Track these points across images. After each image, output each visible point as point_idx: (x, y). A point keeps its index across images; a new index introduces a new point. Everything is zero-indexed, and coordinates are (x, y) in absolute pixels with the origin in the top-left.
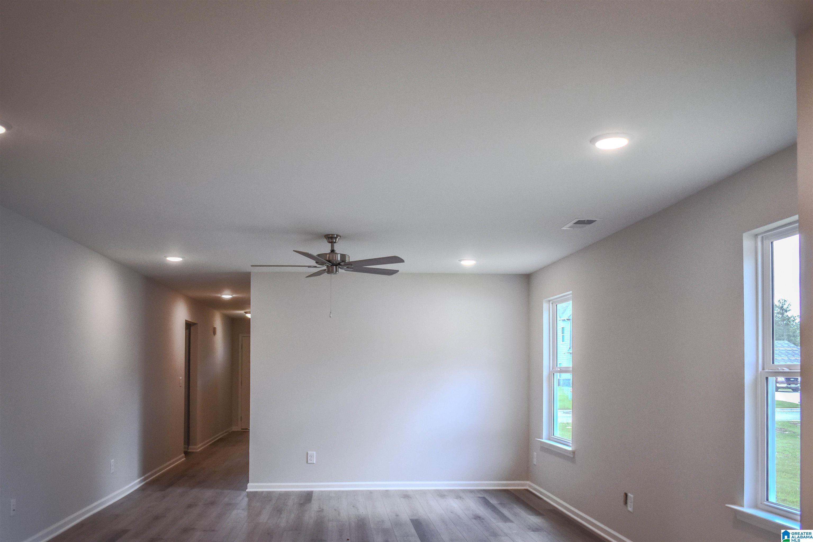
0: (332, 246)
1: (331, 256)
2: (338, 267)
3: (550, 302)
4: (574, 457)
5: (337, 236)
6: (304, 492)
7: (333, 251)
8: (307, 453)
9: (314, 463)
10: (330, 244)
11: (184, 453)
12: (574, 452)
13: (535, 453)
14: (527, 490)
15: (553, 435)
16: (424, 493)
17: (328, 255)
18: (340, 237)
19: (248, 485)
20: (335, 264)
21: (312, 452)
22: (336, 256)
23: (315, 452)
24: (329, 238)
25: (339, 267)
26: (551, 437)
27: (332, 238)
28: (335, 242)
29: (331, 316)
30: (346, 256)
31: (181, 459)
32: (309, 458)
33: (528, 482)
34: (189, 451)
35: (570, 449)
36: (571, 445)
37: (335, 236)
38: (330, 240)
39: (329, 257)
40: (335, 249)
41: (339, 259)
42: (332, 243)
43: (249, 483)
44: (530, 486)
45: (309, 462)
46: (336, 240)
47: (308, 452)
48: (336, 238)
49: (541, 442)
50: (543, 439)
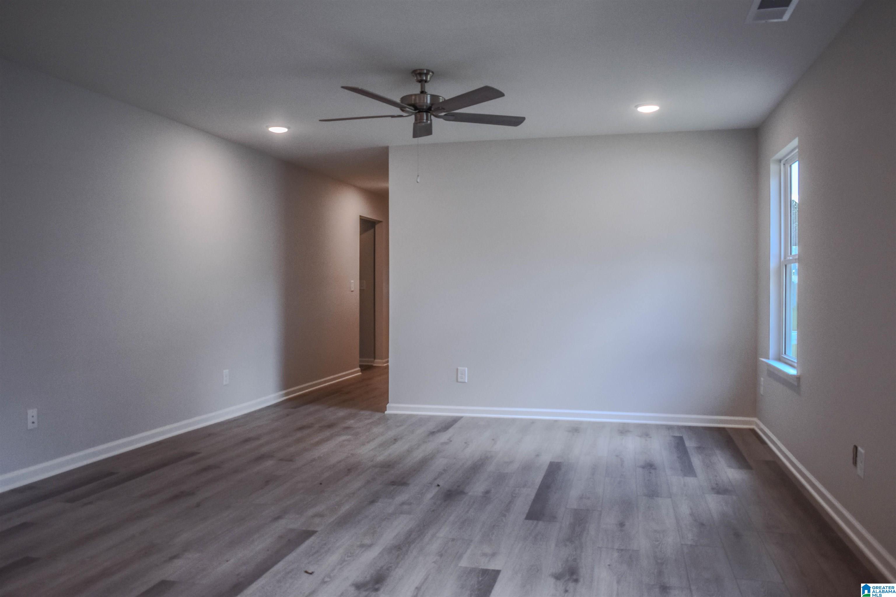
0: (423, 87)
1: (417, 98)
2: (429, 114)
3: (781, 162)
4: (799, 386)
5: (428, 71)
6: (448, 417)
7: (423, 92)
8: (457, 369)
9: (465, 382)
10: (419, 85)
11: (361, 366)
12: (798, 378)
13: (762, 379)
14: (753, 431)
15: (785, 353)
16: (601, 426)
17: (413, 97)
18: (433, 72)
19: (388, 406)
20: (424, 110)
21: (464, 368)
22: (424, 98)
23: (466, 369)
24: (416, 75)
25: (432, 114)
26: (782, 357)
27: (421, 74)
28: (426, 81)
29: (418, 181)
30: (439, 98)
31: (355, 373)
32: (459, 375)
33: (755, 419)
34: (375, 365)
35: (793, 372)
36: (796, 365)
37: (425, 72)
38: (419, 78)
39: (415, 100)
40: (426, 90)
41: (429, 102)
42: (422, 82)
43: (388, 403)
44: (757, 425)
45: (459, 380)
46: (426, 78)
47: (459, 368)
48: (426, 74)
49: (767, 363)
50: (769, 359)
